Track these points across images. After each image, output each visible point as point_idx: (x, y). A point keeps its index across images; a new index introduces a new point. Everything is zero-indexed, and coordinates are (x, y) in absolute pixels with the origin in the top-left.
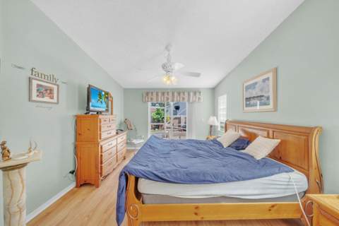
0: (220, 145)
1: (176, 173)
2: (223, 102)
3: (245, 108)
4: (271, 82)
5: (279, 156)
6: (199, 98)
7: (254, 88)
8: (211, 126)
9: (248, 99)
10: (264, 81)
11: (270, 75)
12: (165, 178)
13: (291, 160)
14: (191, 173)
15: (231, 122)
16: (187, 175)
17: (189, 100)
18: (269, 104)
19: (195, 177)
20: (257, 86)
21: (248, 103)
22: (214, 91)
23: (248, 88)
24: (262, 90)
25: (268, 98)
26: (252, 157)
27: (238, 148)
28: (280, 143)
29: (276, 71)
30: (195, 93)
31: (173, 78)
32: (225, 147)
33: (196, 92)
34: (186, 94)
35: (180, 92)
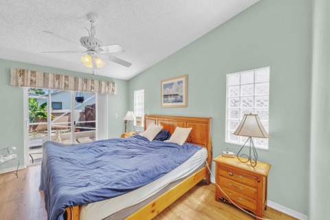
0: (145, 139)
1: (132, 179)
2: (139, 96)
3: (164, 104)
4: (184, 85)
5: (191, 140)
6: (113, 90)
7: (171, 87)
8: (126, 122)
9: (166, 96)
10: (179, 83)
11: (183, 79)
12: (125, 188)
13: (199, 141)
14: (145, 172)
15: (150, 116)
16: (143, 176)
17: (100, 92)
18: (182, 102)
19: (151, 175)
20: (174, 86)
21: (166, 99)
22: (129, 83)
23: (166, 86)
24: (177, 90)
25: (182, 97)
26: (176, 144)
27: (162, 140)
28: (192, 131)
29: (187, 77)
30: (108, 84)
31: (99, 62)
32: (151, 140)
33: (109, 81)
34: (96, 82)
35: (88, 79)
